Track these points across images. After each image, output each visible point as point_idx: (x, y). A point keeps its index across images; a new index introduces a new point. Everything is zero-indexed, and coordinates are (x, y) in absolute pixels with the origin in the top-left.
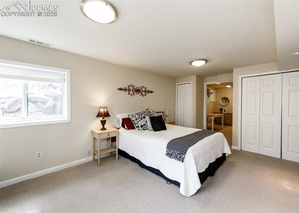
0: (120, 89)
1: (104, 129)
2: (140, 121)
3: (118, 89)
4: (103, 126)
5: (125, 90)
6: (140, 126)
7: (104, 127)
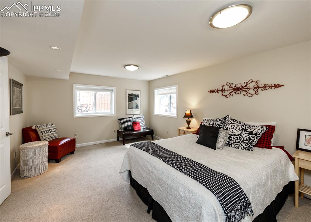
0: (211, 91)
1: (189, 128)
3: (209, 92)
4: (189, 125)
5: (218, 91)
7: (189, 127)
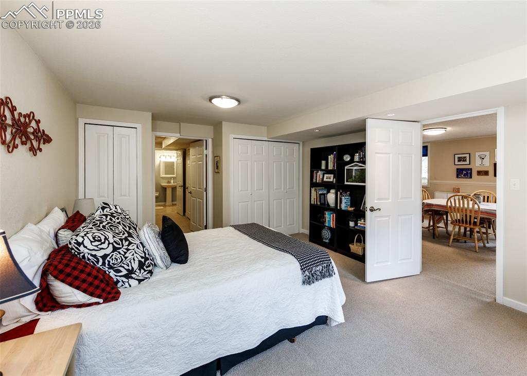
2: (128, 250)
6: (136, 266)
